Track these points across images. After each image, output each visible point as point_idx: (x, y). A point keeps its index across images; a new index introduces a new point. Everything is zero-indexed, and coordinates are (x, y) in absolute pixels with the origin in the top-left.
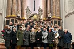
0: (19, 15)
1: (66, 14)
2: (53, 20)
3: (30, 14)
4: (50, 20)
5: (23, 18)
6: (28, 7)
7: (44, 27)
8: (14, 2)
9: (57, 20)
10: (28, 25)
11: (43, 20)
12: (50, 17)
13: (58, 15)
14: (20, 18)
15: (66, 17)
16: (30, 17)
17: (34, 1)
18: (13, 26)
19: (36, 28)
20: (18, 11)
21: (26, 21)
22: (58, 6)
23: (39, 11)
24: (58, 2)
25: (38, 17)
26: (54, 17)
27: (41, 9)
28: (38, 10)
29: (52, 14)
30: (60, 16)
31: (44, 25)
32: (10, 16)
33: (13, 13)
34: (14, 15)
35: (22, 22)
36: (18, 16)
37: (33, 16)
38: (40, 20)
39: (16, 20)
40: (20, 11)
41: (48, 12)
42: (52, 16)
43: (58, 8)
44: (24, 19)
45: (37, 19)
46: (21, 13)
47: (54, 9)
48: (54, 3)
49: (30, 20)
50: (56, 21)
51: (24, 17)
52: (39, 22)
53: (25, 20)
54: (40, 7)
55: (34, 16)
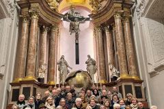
0: (43, 76)
1: (151, 69)
2: (123, 85)
3: (68, 72)
4: (115, 84)
5: (52, 83)
6: (62, 58)
7: (102, 103)
8: (31, 49)
9: (132, 84)
10: (63, 100)
11: (99, 85)
12: (115, 78)
13: (133, 72)
14: (45, 82)
15: (151, 77)
16: (67, 80)
17: (77, 44)
18: (26, 104)
19: (81, 105)
20: (40, 66)
21: (59, 89)
22: (130, 51)
23: (88, 66)
24: (129, 44)
25: (85, 78)
26: (124, 76)
27: (91, 60)
28: (86, 63)
29: (118, 70)
30: (138, 75)
31: (102, 97)
32: (20, 79)
33: (30, 72)
34: (30, 78)
35: (47, 92)
36: (39, 79)
37: (74, 76)
38: (90, 84)
39: (35, 89)
40: (44, 67)
41: (110, 67)
42: (119, 74)
43: (130, 56)
44: (53, 86)
45: (84, 82)
46: (46, 72)
47: (121, 58)
48: (120, 46)
49: (68, 87)
50: (131, 86)
51: (53, 79)
52: (89, 91)
53: (55, 87)
54: (89, 56)
55: (77, 76)
